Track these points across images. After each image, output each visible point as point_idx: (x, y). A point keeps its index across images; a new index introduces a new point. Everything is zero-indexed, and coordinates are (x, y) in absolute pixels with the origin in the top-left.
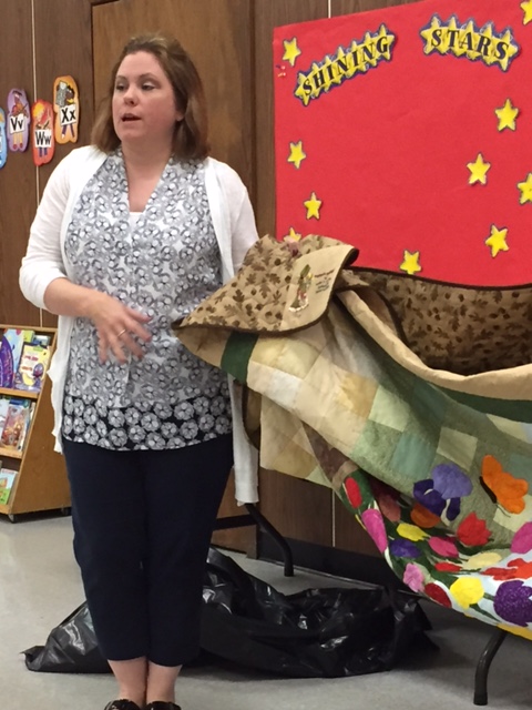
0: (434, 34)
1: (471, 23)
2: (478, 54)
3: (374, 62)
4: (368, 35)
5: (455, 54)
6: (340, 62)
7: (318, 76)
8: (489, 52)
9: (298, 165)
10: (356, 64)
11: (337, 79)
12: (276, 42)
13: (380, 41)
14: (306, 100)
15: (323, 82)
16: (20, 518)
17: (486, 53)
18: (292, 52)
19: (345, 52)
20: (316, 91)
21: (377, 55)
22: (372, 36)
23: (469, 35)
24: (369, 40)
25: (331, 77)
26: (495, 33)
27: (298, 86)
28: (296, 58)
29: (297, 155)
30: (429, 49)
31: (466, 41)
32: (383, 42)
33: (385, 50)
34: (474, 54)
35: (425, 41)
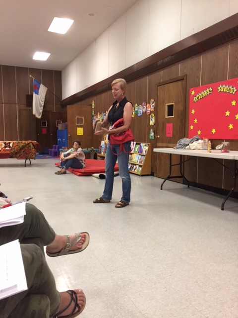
0: (220, 88)
1: (228, 86)
4: (207, 89)
5: (224, 92)
9: (193, 113)
10: (205, 94)
12: (190, 91)
16: (142, 176)
17: (230, 91)
18: (193, 93)
19: (203, 92)
20: (197, 100)
21: (209, 93)
25: (200, 97)
26: (232, 87)
27: (194, 99)
30: (219, 91)
31: (226, 89)
32: (210, 90)
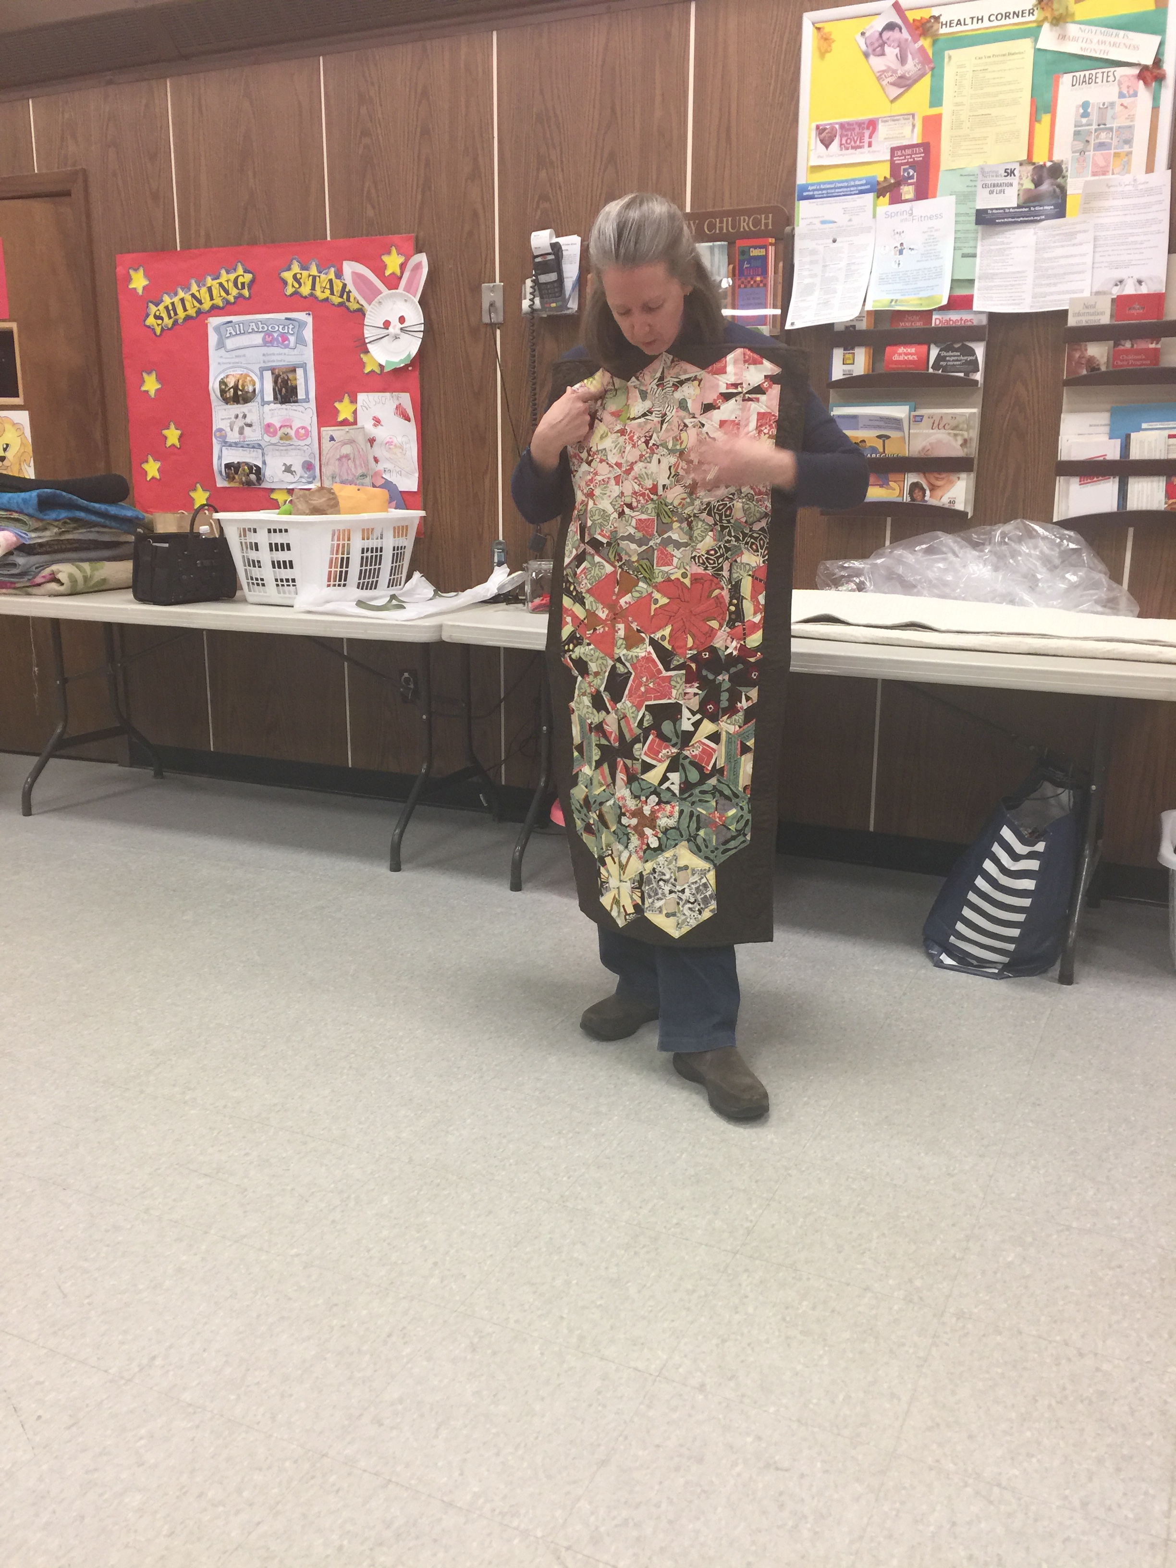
0: (295, 277)
1: (332, 270)
2: (340, 300)
3: (232, 300)
4: (223, 272)
5: (316, 298)
6: (193, 296)
7: (170, 308)
8: (352, 299)
9: (152, 393)
10: (212, 299)
11: (192, 312)
12: (120, 270)
13: (236, 279)
14: (158, 331)
15: (176, 314)
17: (348, 300)
18: (139, 281)
19: (199, 286)
20: (168, 322)
21: (234, 292)
22: (228, 273)
23: (331, 281)
24: (224, 277)
25: (185, 310)
27: (148, 315)
28: (144, 288)
29: (151, 385)
30: (289, 290)
31: (328, 286)
32: (241, 280)
33: (243, 287)
34: (336, 300)
35: (285, 283)
